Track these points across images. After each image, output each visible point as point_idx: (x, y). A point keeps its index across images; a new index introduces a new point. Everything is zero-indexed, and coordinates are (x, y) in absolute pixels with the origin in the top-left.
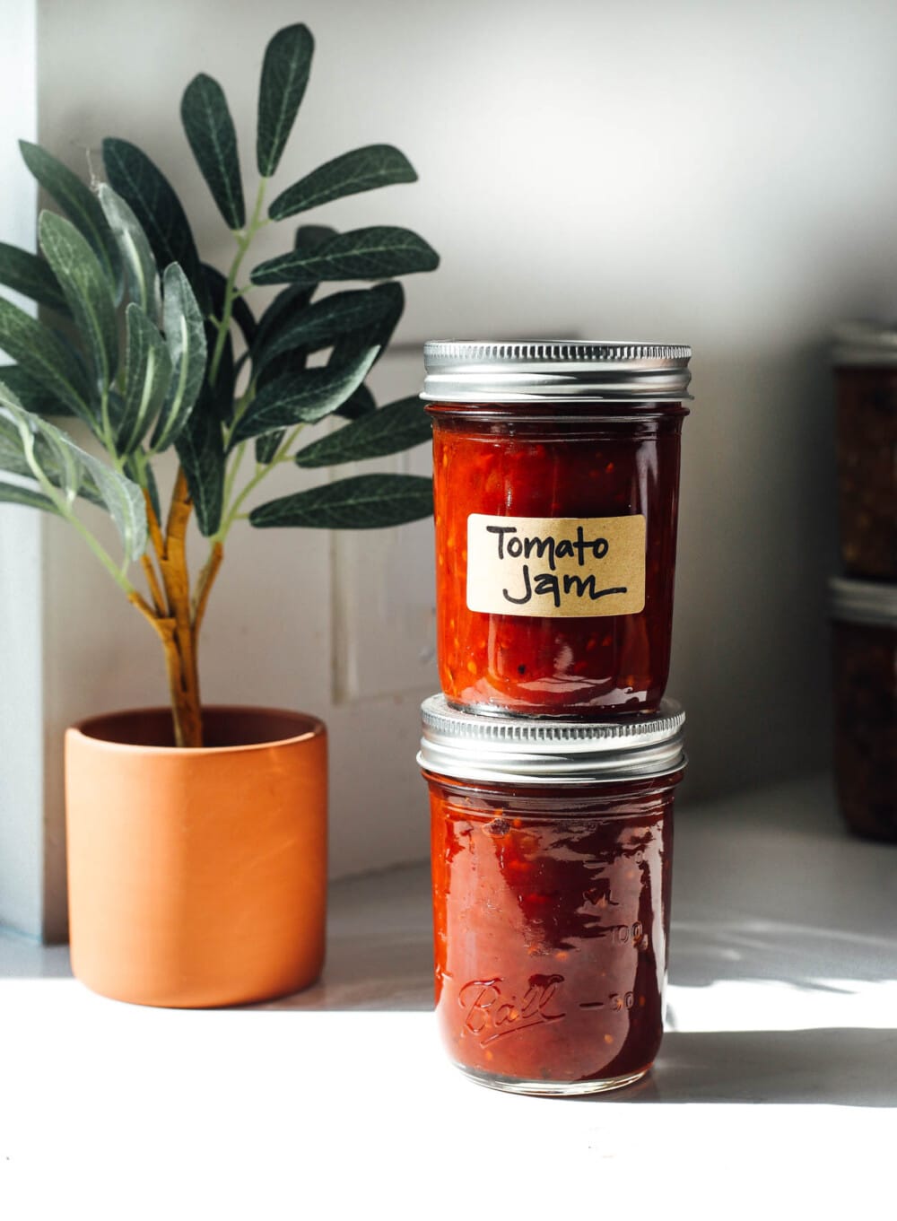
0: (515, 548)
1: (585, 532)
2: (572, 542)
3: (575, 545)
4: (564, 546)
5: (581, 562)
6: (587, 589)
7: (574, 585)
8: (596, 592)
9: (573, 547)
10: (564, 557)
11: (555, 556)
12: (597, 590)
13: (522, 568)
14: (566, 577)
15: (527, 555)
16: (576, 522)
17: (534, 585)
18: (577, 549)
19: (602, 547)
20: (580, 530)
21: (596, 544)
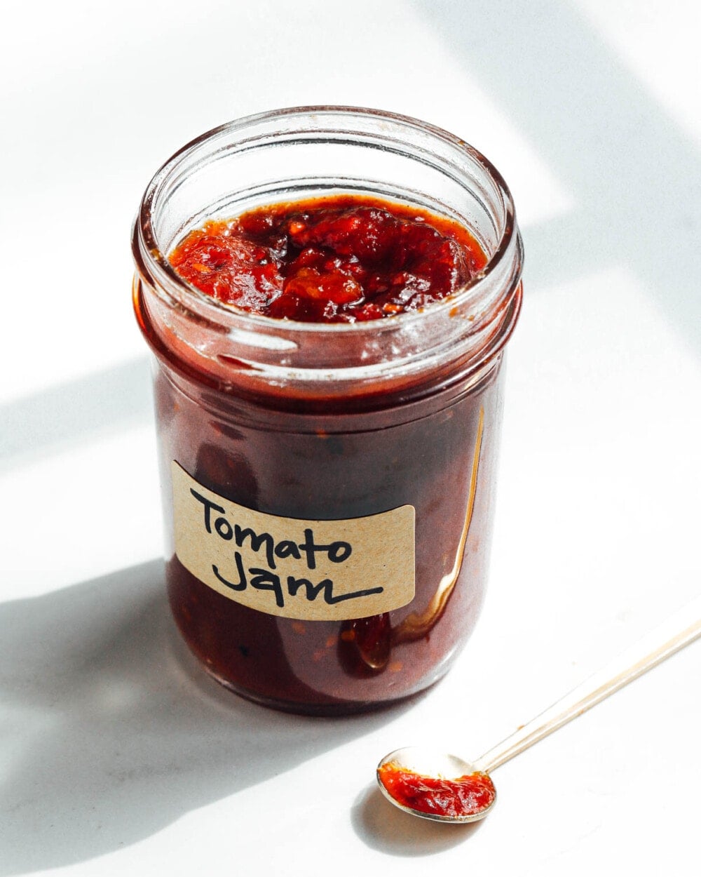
0: (224, 529)
1: (315, 535)
2: (298, 545)
3: (302, 547)
4: (287, 547)
5: (312, 564)
6: (322, 593)
7: (303, 588)
8: (333, 596)
9: (299, 550)
10: (287, 558)
11: (275, 555)
12: (335, 594)
13: (234, 555)
14: (291, 580)
15: (239, 543)
16: (304, 524)
17: (249, 577)
18: (305, 552)
19: (341, 551)
20: (309, 533)
21: (332, 549)
